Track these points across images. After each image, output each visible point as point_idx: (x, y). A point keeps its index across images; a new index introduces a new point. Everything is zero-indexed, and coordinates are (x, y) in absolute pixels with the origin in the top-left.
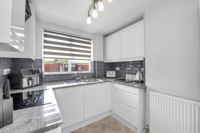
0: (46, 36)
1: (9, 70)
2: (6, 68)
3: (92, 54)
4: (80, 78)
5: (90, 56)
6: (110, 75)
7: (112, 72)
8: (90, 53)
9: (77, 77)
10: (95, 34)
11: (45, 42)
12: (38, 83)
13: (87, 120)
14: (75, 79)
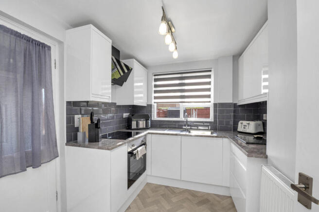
0: (156, 80)
1: (128, 114)
2: (125, 113)
3: (212, 93)
4: (189, 128)
5: (209, 96)
6: (243, 127)
7: (248, 122)
8: (210, 91)
9: (185, 126)
10: (217, 60)
11: (156, 86)
12: (145, 127)
13: (183, 181)
14: (182, 128)
